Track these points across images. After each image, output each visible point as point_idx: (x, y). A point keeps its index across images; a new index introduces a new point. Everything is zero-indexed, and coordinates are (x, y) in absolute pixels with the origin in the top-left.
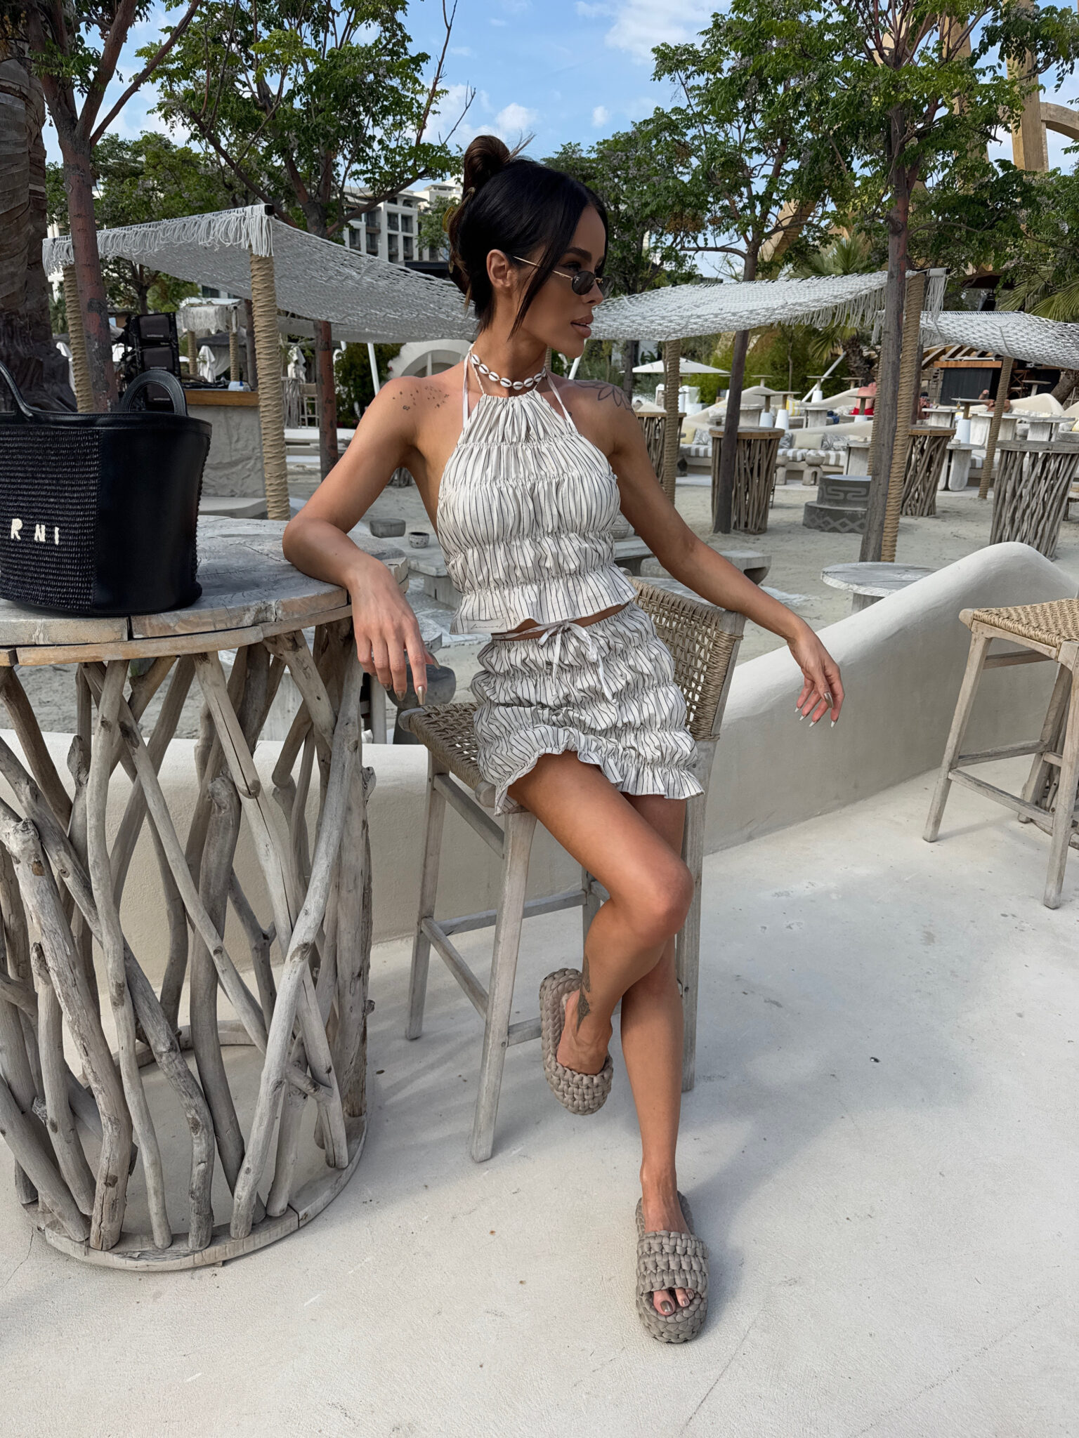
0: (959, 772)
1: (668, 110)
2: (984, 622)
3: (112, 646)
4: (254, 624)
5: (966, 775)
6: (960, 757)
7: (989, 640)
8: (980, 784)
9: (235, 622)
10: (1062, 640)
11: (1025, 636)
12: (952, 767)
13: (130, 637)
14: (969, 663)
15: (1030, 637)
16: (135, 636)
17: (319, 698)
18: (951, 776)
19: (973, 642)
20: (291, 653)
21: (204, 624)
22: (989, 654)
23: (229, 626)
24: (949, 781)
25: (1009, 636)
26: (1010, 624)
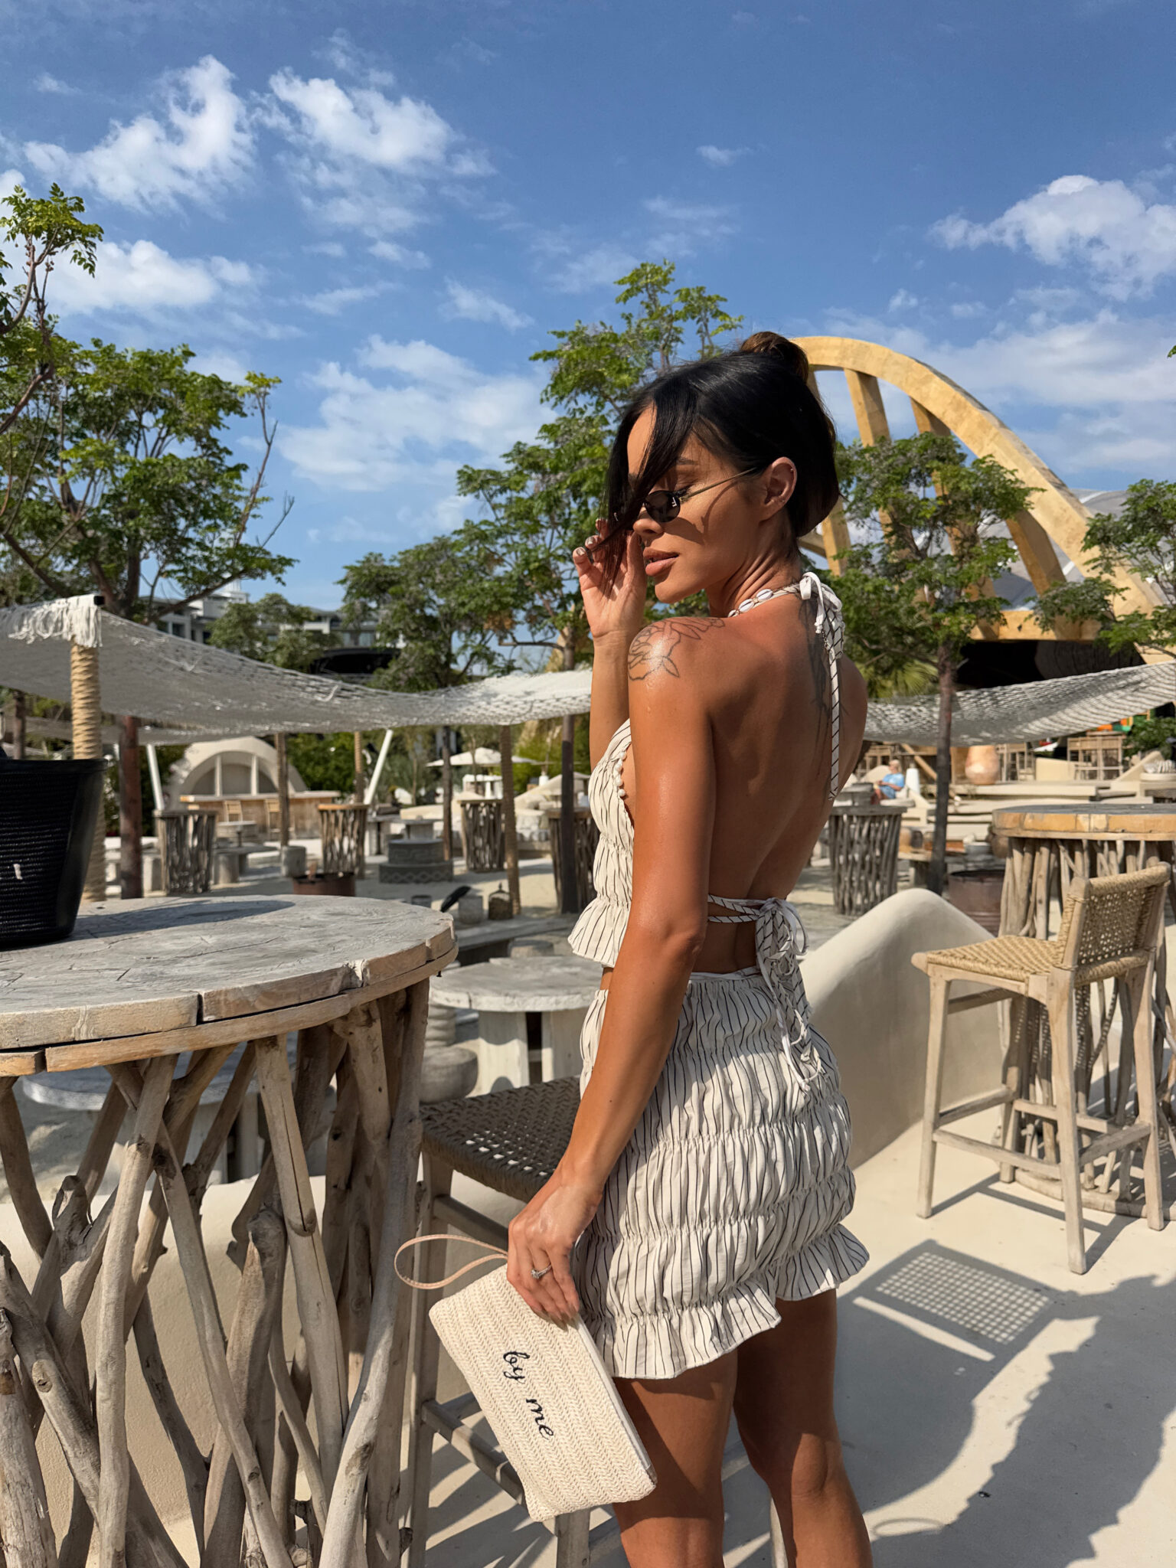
0: (944, 1132)
1: (476, 522)
2: (940, 964)
3: (176, 1033)
4: (341, 992)
5: (950, 1134)
6: (942, 1115)
7: (949, 983)
8: (970, 1142)
9: (321, 990)
10: (1028, 974)
11: (988, 974)
12: (936, 1126)
13: (200, 1021)
14: (932, 1009)
15: (995, 975)
16: (205, 1019)
17: (380, 1090)
18: (936, 1138)
19: (932, 987)
20: (364, 1029)
21: (288, 995)
22: (952, 997)
23: (315, 996)
24: (934, 1144)
25: (971, 976)
26: (970, 964)
